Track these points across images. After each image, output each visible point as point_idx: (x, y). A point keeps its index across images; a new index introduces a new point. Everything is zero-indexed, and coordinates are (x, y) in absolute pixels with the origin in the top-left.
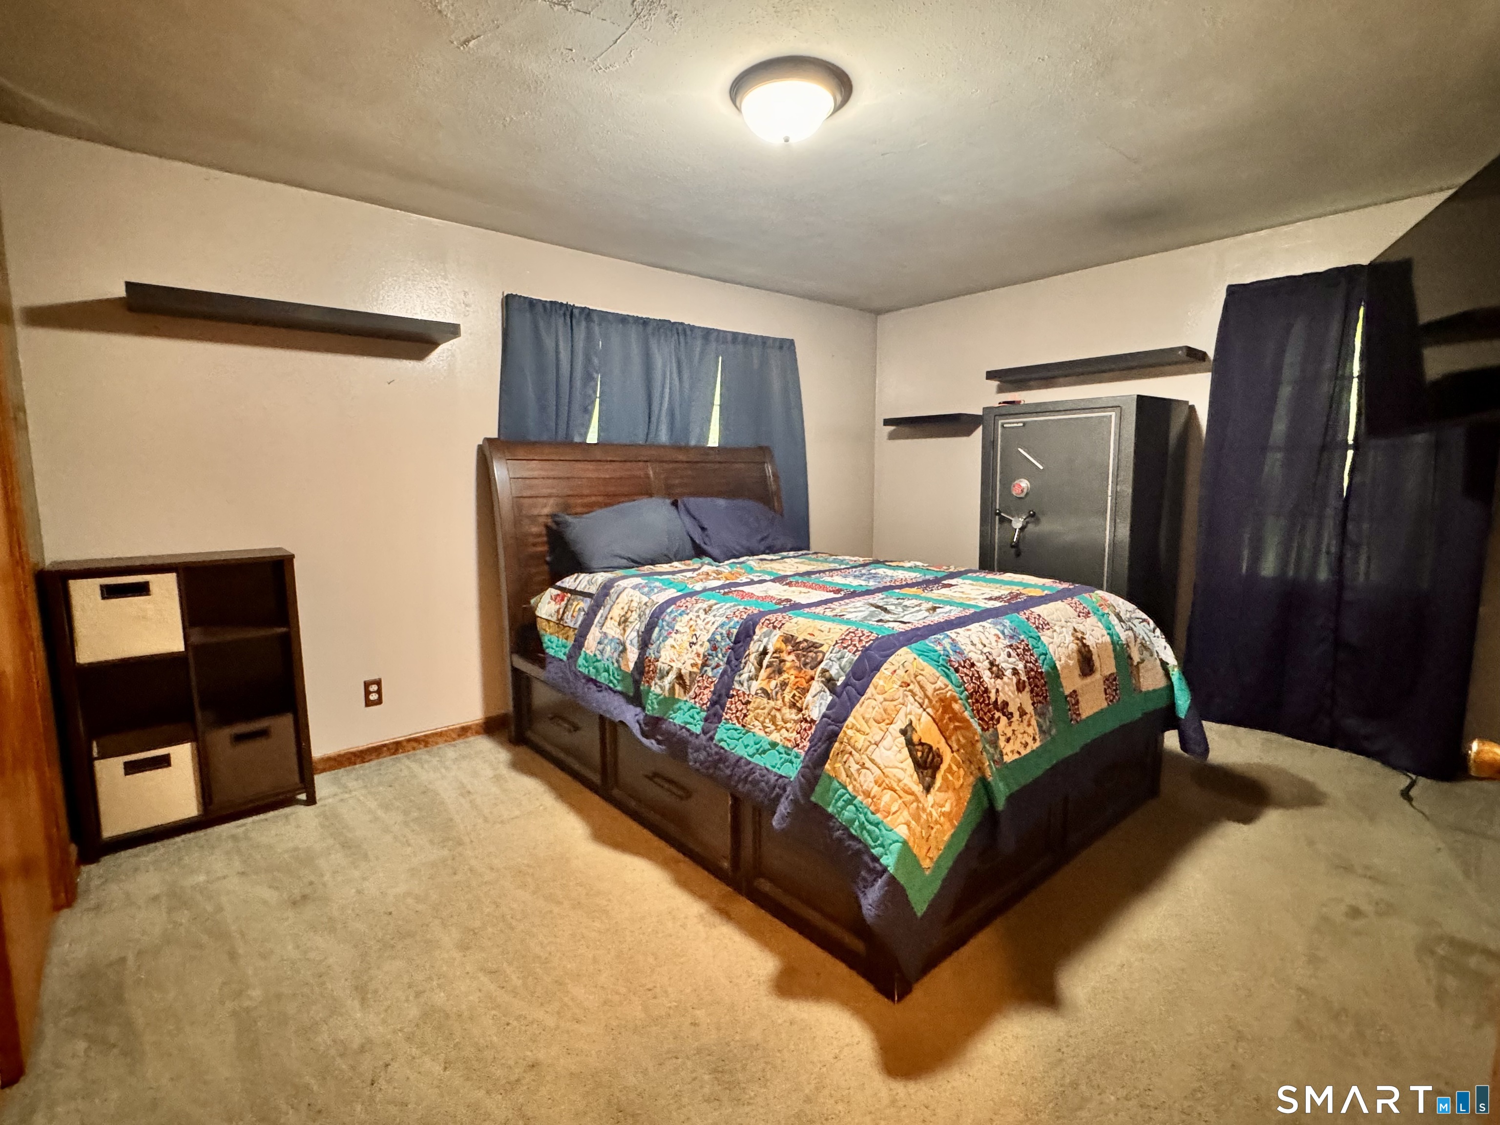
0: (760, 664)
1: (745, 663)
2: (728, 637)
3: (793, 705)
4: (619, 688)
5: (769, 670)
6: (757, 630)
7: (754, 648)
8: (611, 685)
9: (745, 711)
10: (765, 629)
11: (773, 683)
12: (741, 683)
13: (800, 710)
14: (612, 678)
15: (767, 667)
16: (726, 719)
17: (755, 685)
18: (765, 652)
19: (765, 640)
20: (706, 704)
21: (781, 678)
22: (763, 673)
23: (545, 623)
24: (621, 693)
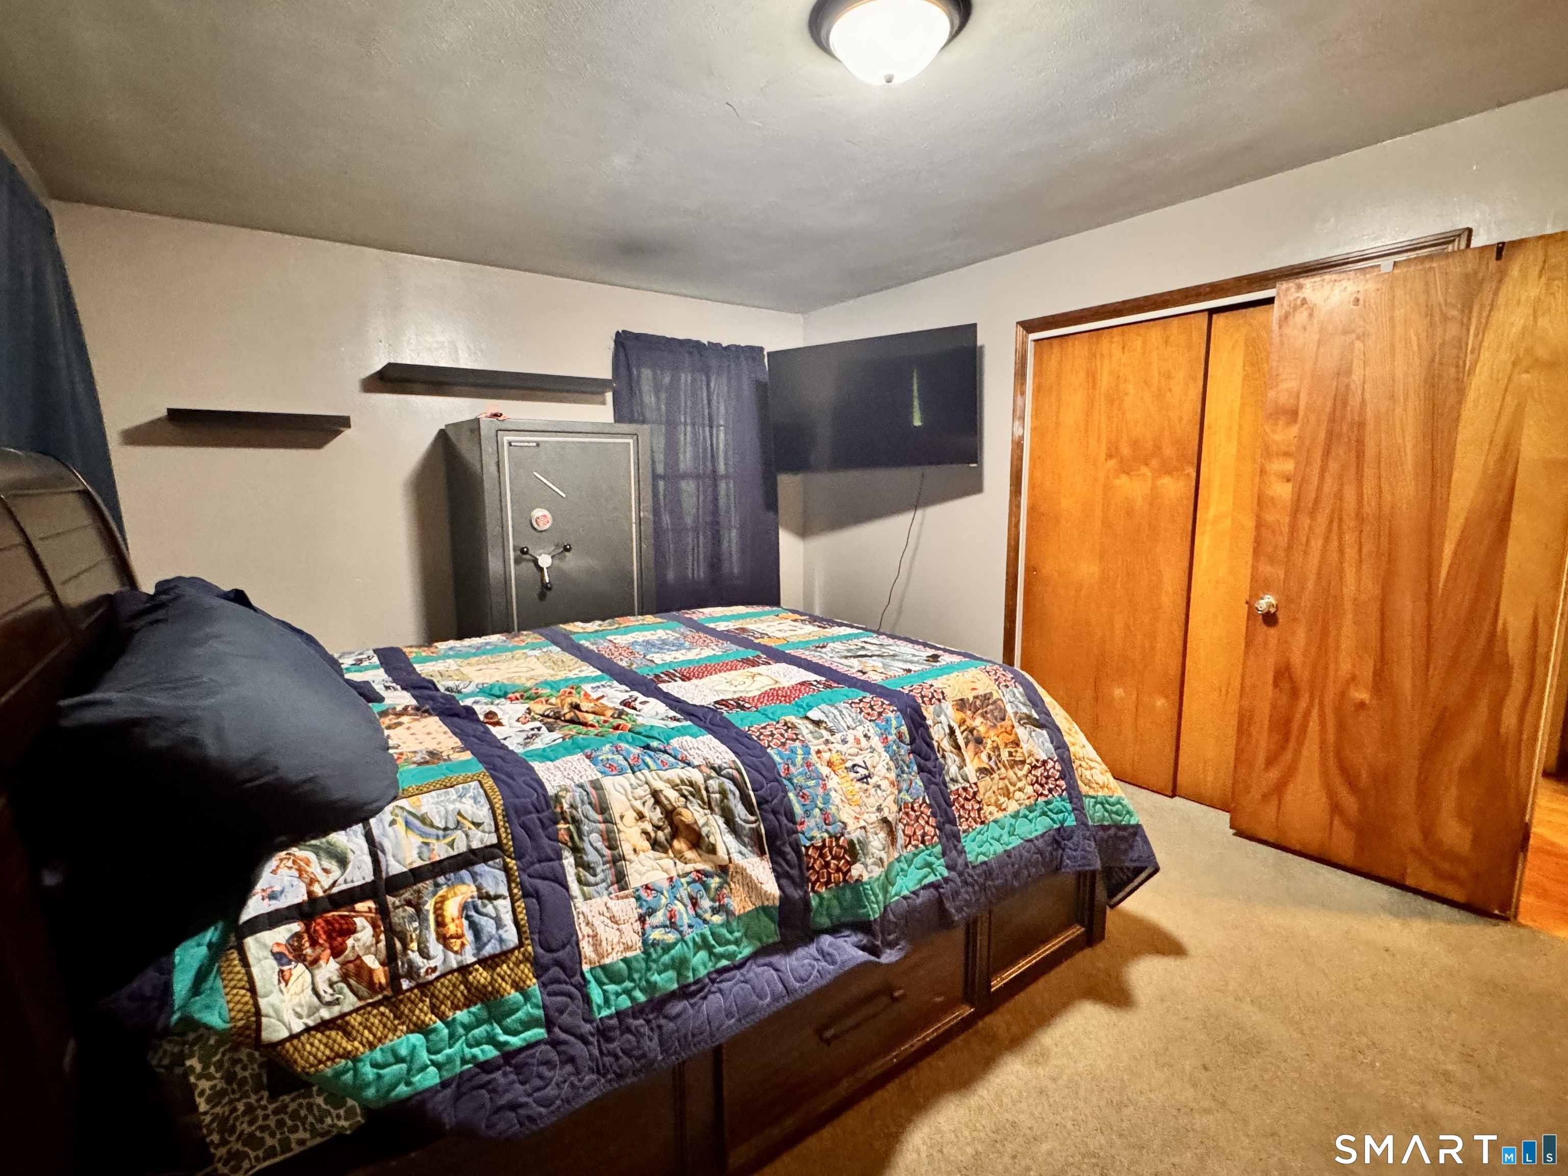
0: (958, 747)
1: (944, 757)
2: (902, 741)
3: (1014, 764)
4: (747, 951)
5: (971, 746)
6: (925, 714)
7: (938, 734)
8: (724, 963)
9: (977, 806)
10: (931, 708)
11: (984, 756)
12: (954, 781)
13: (1023, 762)
14: (719, 950)
15: (967, 744)
16: (964, 831)
17: (970, 770)
18: (952, 732)
19: (943, 718)
20: (935, 834)
21: (989, 746)
22: (968, 754)
23: (317, 1045)
24: (754, 956)
